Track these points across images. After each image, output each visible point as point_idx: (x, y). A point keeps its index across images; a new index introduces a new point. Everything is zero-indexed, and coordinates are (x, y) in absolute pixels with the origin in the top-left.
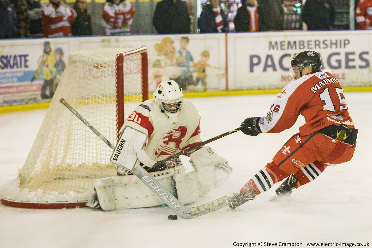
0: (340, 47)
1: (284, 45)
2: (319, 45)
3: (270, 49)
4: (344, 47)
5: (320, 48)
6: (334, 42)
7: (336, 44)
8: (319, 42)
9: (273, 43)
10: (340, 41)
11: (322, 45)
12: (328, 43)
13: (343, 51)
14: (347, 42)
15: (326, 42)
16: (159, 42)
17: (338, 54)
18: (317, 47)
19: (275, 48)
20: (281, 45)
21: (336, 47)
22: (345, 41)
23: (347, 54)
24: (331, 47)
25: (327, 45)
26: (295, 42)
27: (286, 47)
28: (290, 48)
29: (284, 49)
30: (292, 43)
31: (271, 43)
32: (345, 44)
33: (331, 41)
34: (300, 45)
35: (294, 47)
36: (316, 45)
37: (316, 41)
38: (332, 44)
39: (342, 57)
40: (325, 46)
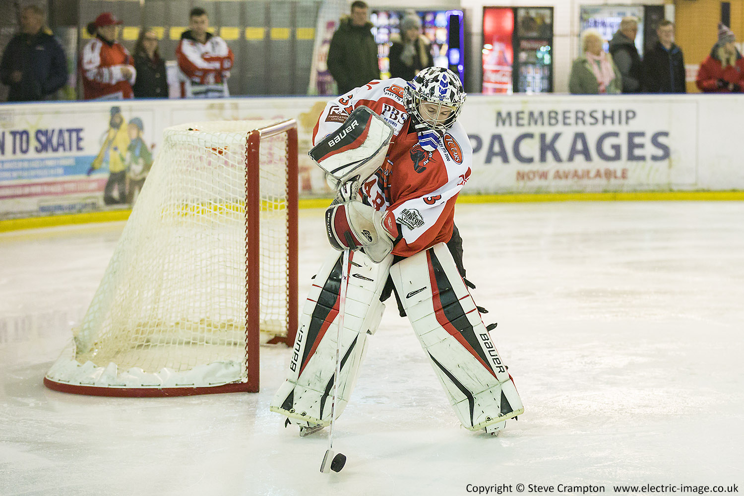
0: (620, 122)
1: (522, 119)
2: (582, 119)
3: (497, 125)
4: (627, 123)
5: (584, 123)
6: (608, 114)
7: (612, 118)
8: (584, 113)
9: (504, 115)
10: (620, 113)
11: (588, 119)
12: (599, 116)
13: (624, 130)
14: (631, 115)
15: (595, 115)
16: (307, 110)
17: (616, 134)
18: (580, 122)
19: (507, 123)
20: (518, 118)
21: (613, 123)
22: (627, 112)
23: (631, 136)
24: (604, 123)
25: (596, 119)
26: (541, 113)
27: (525, 122)
28: (532, 123)
29: (523, 125)
30: (536, 114)
31: (499, 114)
32: (628, 118)
33: (604, 112)
34: (550, 118)
35: (539, 122)
36: (577, 118)
37: (577, 112)
38: (605, 117)
39: (623, 141)
40: (593, 121)
